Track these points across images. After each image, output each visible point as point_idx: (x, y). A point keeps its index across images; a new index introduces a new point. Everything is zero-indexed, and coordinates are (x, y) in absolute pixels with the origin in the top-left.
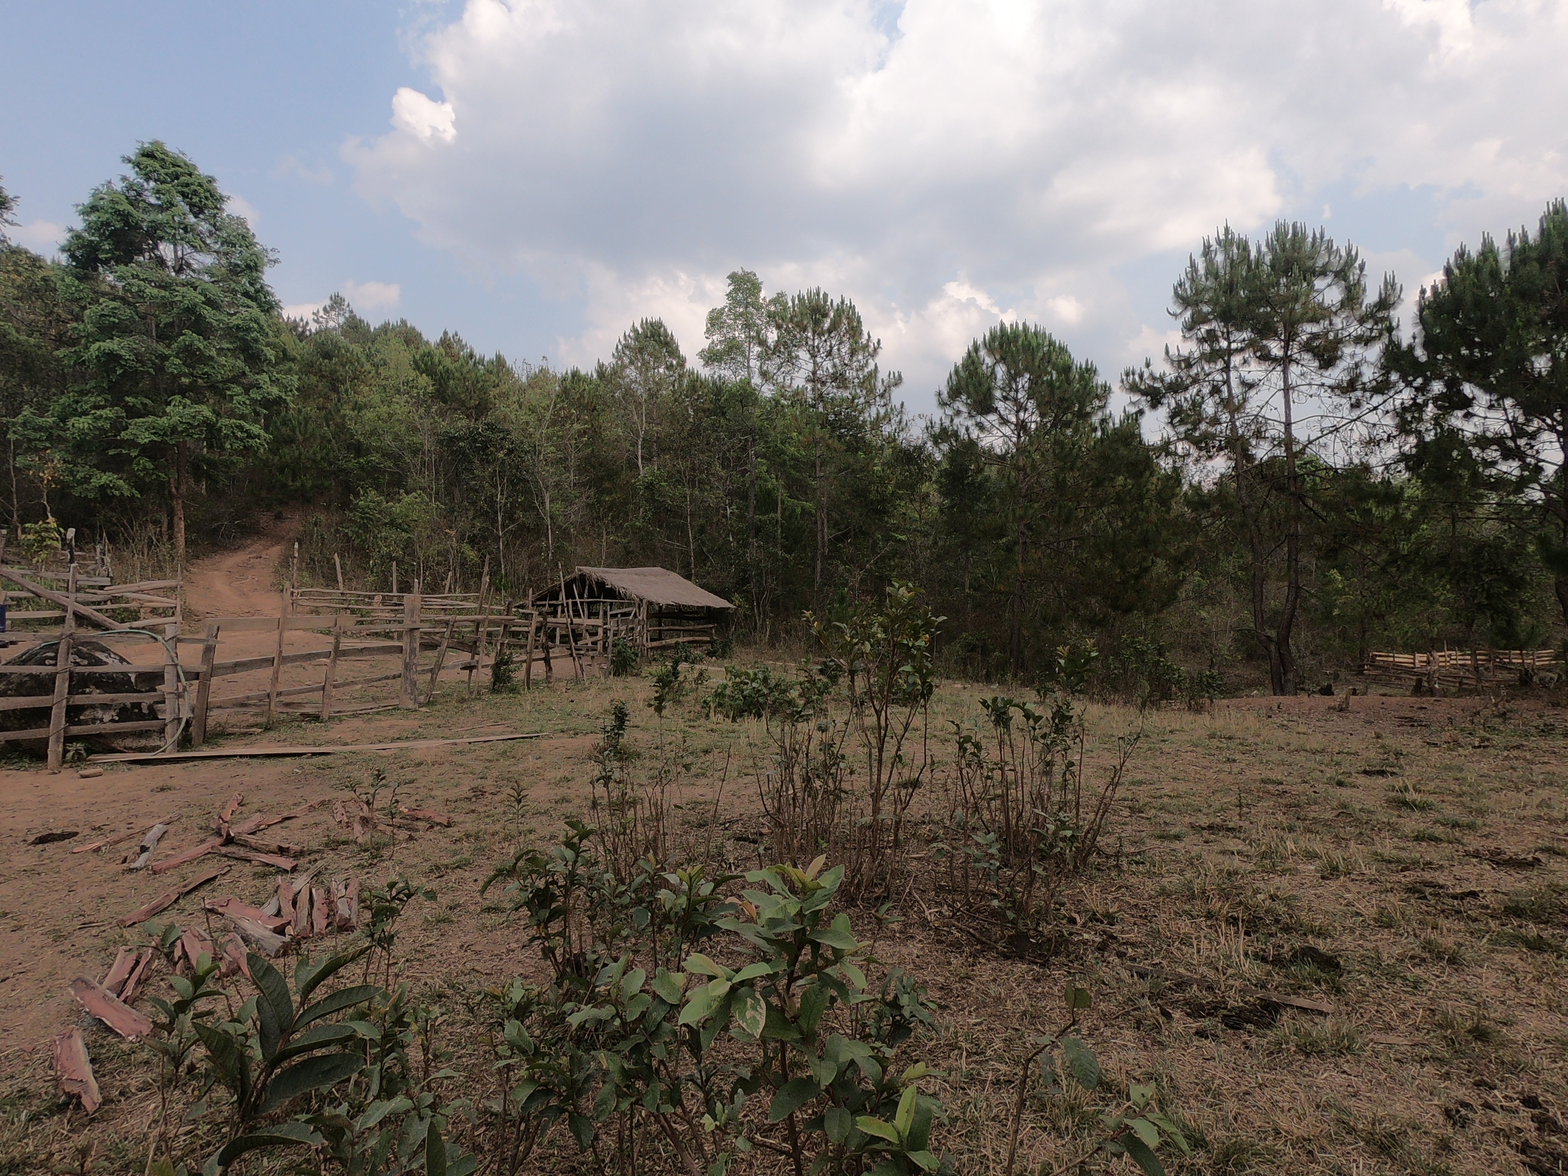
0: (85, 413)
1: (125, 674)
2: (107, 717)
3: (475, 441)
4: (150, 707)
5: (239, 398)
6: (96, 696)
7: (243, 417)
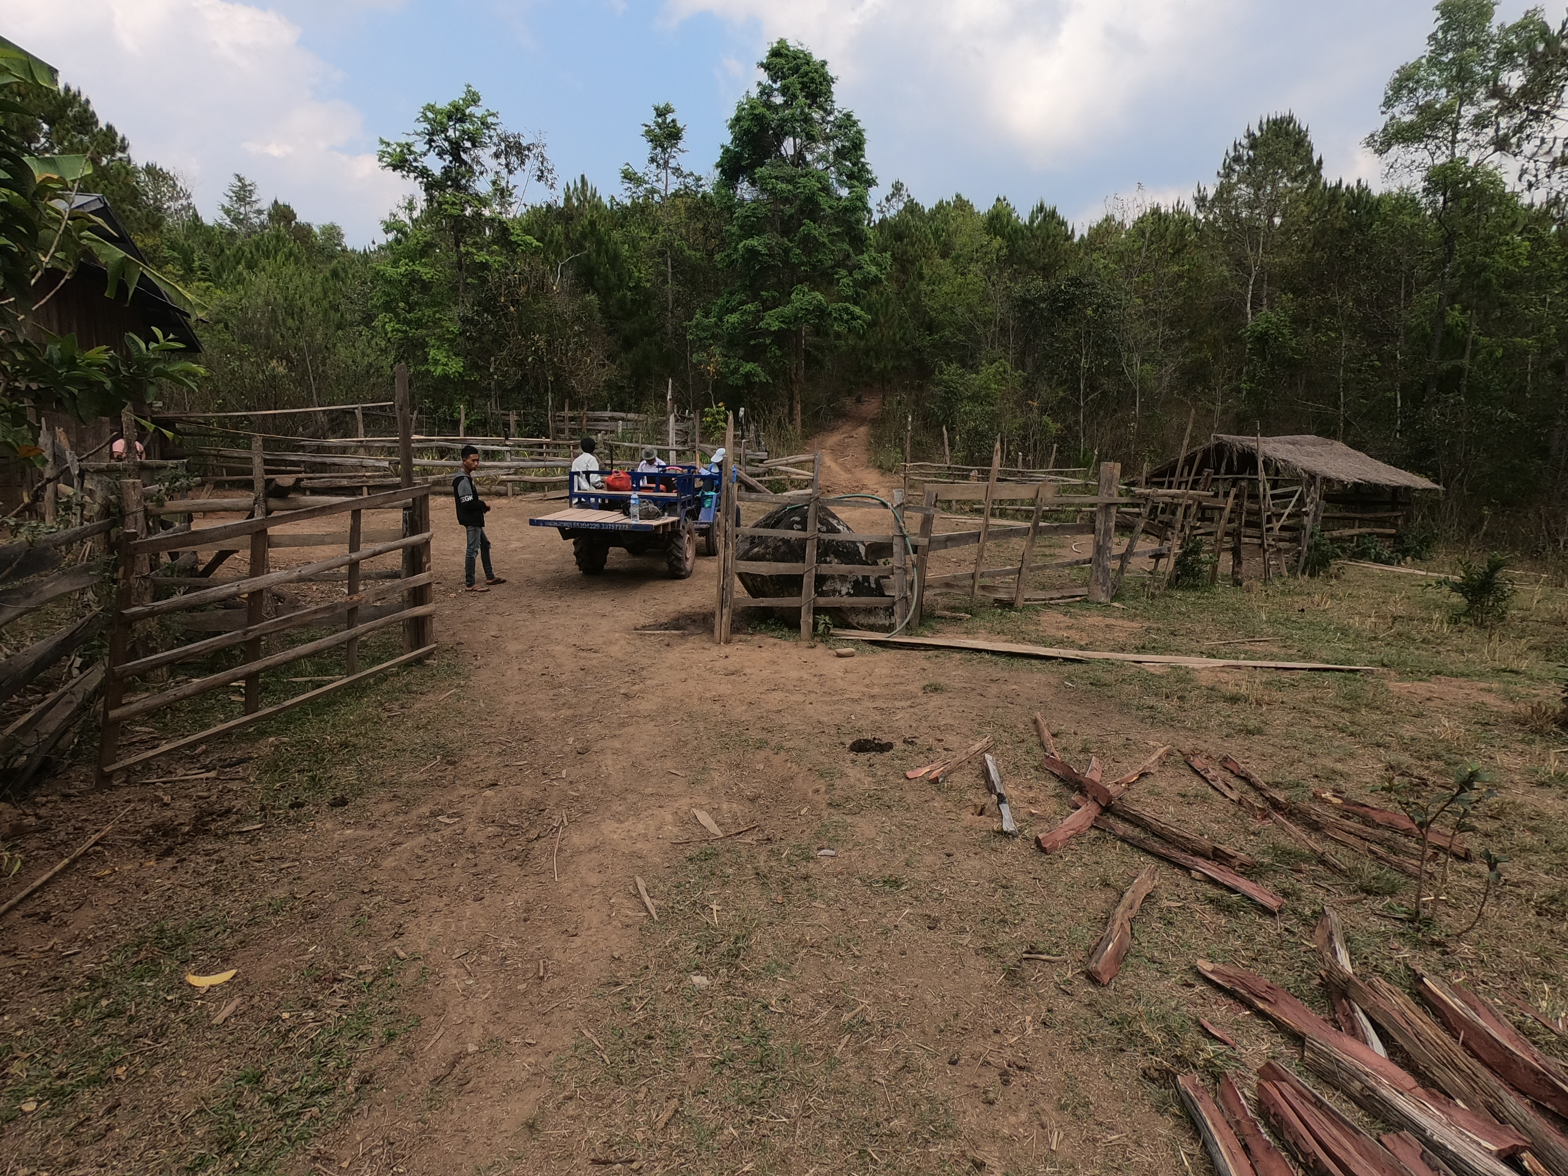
0: (733, 311)
1: (854, 543)
2: (844, 591)
3: (1056, 300)
4: (877, 581)
5: (845, 280)
6: (835, 567)
7: (846, 299)
